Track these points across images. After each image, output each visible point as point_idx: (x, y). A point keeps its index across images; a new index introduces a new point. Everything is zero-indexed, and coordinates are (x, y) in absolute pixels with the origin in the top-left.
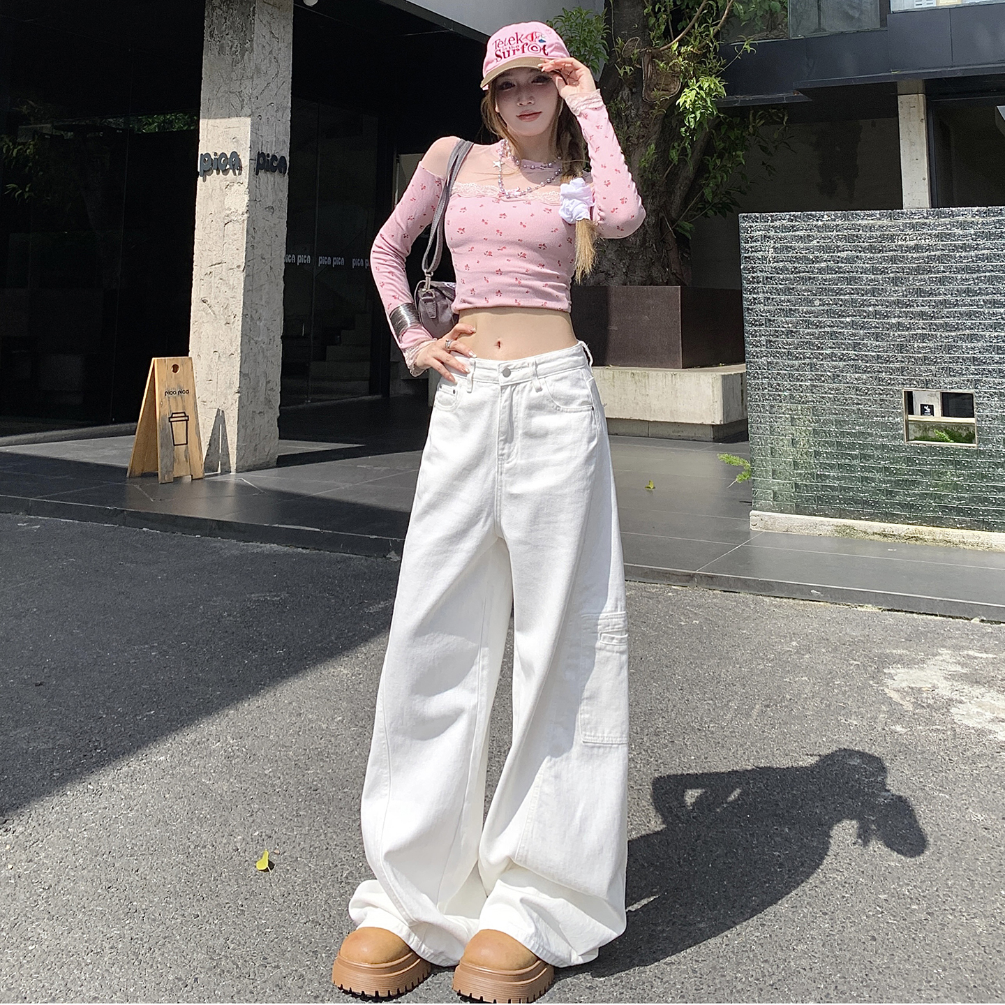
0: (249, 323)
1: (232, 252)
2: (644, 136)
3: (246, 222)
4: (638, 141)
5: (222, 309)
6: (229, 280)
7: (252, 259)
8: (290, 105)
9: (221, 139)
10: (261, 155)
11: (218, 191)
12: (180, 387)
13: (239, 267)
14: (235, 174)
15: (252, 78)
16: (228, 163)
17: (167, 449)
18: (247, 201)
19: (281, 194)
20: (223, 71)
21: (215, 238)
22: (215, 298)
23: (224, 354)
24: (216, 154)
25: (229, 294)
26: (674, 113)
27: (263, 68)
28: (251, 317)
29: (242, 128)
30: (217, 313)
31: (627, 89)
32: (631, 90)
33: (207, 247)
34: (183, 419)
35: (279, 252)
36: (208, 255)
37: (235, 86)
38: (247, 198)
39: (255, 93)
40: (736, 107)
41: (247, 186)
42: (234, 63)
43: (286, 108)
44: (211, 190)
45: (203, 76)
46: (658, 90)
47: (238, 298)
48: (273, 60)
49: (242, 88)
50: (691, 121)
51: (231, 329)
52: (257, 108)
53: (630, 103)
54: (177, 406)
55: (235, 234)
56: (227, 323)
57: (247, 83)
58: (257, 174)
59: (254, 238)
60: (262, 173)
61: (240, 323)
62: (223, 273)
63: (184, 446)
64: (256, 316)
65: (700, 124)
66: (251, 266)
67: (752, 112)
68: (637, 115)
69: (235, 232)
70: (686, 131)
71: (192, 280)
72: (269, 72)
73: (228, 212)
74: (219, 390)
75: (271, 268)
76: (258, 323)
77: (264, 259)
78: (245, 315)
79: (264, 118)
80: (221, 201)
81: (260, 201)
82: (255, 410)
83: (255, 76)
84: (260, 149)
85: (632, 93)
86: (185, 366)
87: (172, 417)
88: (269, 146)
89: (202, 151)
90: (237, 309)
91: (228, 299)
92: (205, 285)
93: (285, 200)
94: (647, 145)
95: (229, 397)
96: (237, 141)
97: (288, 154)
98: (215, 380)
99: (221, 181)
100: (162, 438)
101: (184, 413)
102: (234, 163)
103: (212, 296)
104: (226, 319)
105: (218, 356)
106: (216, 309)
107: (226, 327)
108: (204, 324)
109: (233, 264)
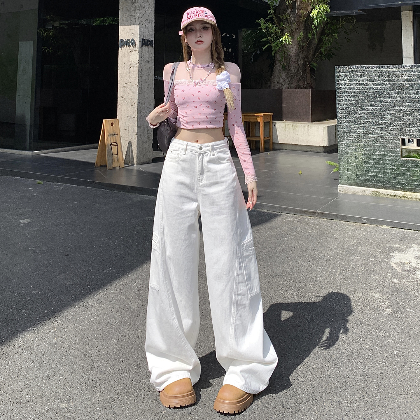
0: (140, 105)
1: (133, 79)
2: (298, 29)
3: (138, 67)
4: (296, 30)
5: (129, 100)
6: (132, 90)
7: (141, 81)
8: (154, 20)
9: (127, 34)
10: (143, 40)
11: (127, 54)
12: (114, 132)
13: (136, 84)
14: (133, 47)
15: (139, 9)
16: (131, 43)
17: (110, 156)
18: (138, 58)
19: (151, 55)
20: (128, 7)
21: (126, 73)
22: (127, 96)
23: (131, 117)
24: (126, 39)
25: (133, 95)
26: (309, 20)
27: (143, 6)
28: (141, 103)
29: (136, 30)
30: (128, 102)
31: (290, 10)
32: (291, 10)
33: (123, 76)
34: (116, 145)
35: (151, 78)
36: (124, 80)
37: (132, 13)
38: (138, 57)
39: (141, 16)
40: (334, 16)
41: (138, 52)
42: (132, 4)
43: (153, 21)
44: (124, 53)
45: (120, 9)
46: (303, 10)
47: (136, 96)
48: (147, 2)
49: (135, 14)
50: (316, 22)
51: (133, 108)
52: (141, 22)
53: (291, 15)
54: (113, 140)
55: (134, 72)
56: (132, 105)
57: (137, 11)
58: (142, 47)
59: (141, 73)
60: (144, 47)
61: (137, 106)
62: (130, 87)
63: (116, 155)
64: (143, 103)
65: (319, 24)
66: (141, 84)
67: (341, 18)
68: (294, 20)
70: (314, 27)
71: (118, 89)
72: (146, 7)
73: (131, 63)
74: (129, 134)
75: (149, 85)
76: (144, 105)
77: (146, 81)
78: (138, 103)
79: (144, 26)
80: (128, 58)
81: (143, 58)
82: (143, 141)
83: (140, 9)
84: (143, 37)
85: (292, 11)
86: (116, 123)
87: (111, 144)
88: (146, 37)
89: (120, 38)
90: (136, 100)
91: (132, 97)
92: (123, 91)
93: (153, 57)
94: (300, 32)
95: (133, 136)
96: (134, 35)
97: (154, 39)
98: (127, 130)
99: (128, 50)
100: (108, 153)
101: (116, 143)
102: (133, 43)
103: (126, 95)
104: (131, 104)
105: (128, 118)
106: (127, 100)
107: (131, 107)
108: (123, 106)
109: (133, 83)
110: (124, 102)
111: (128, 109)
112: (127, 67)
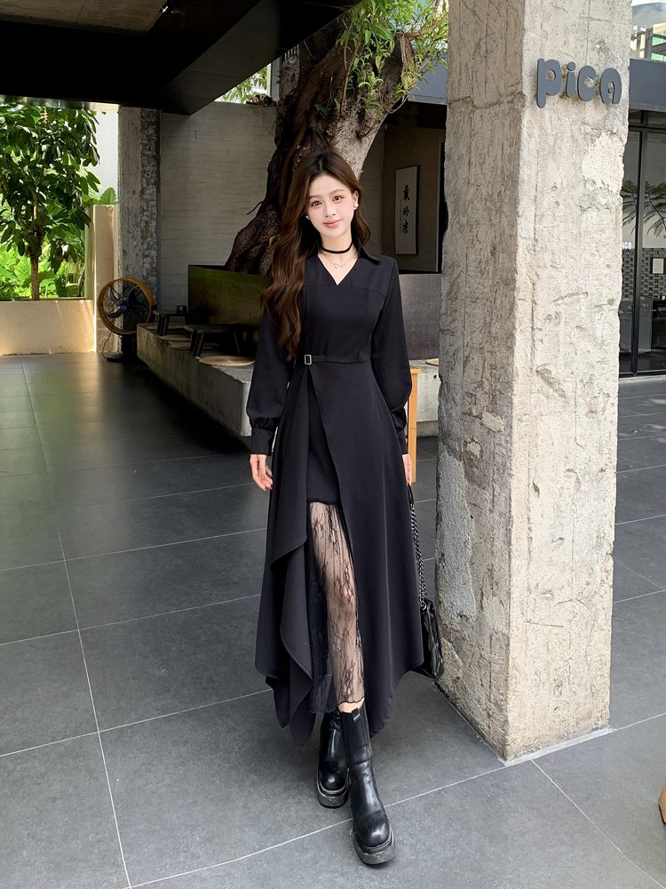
1: (598, 271)
6: (594, 329)
9: (571, 38)
11: (568, 142)
13: (611, 301)
22: (566, 365)
23: (585, 473)
25: (597, 355)
29: (616, 26)
30: (569, 393)
33: (548, 259)
36: (550, 277)
51: (599, 422)
55: (603, 231)
56: (592, 411)
61: (616, 409)
62: (583, 314)
69: (602, 227)
73: (589, 188)
80: (573, 165)
90: (608, 383)
99: (574, 122)
103: (561, 361)
104: (589, 404)
105: (573, 480)
106: (568, 387)
107: (588, 419)
108: (543, 418)
109: (601, 295)
110: (547, 397)
111: (570, 433)
112: (567, 205)
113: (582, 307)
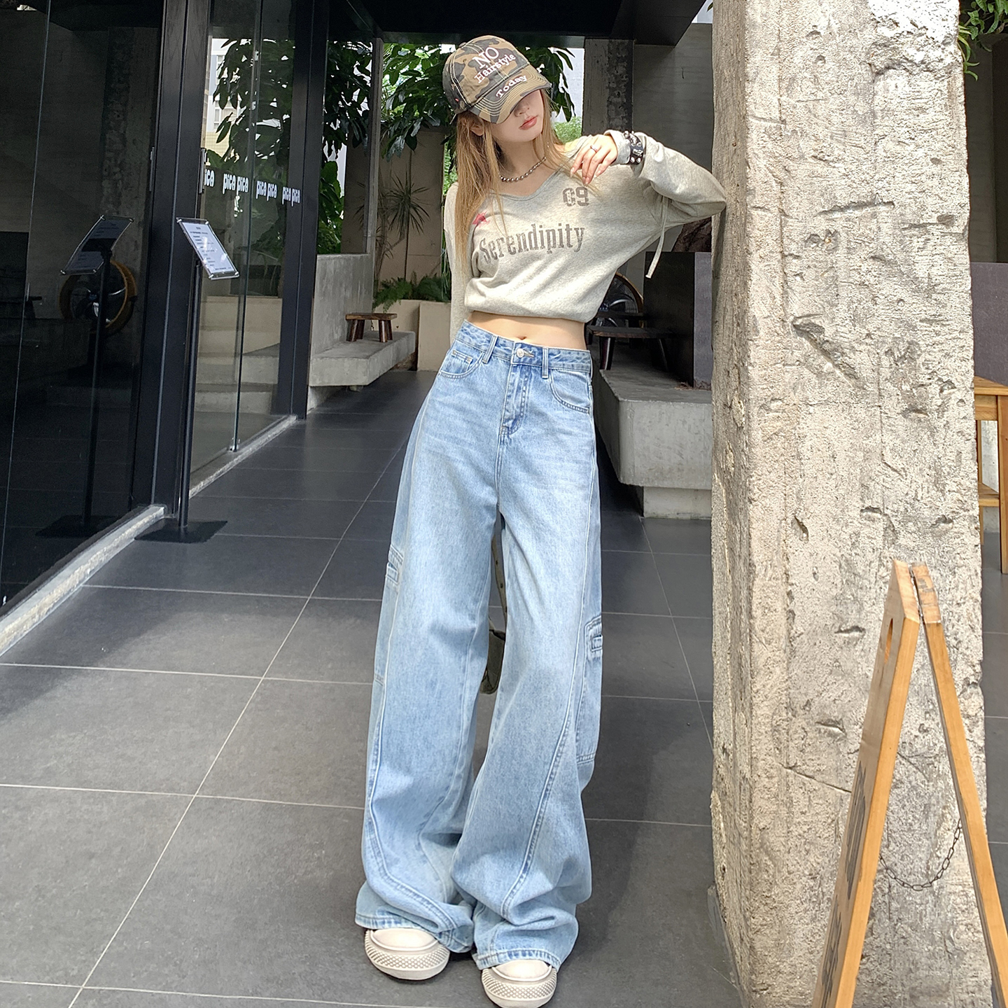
1: (915, 169)
5: (886, 361)
13: (946, 220)
21: (834, 119)
22: (855, 320)
23: (907, 519)
25: (916, 308)
30: (865, 372)
33: (807, 147)
36: (811, 176)
51: (933, 431)
55: (922, 110)
62: (885, 239)
69: (920, 103)
92: (808, 274)
103: (842, 312)
104: (908, 396)
105: (880, 526)
106: (862, 360)
107: (908, 423)
108: (811, 409)
109: (923, 208)
110: (819, 374)
111: (870, 443)
112: (842, 63)
113: (884, 227)
